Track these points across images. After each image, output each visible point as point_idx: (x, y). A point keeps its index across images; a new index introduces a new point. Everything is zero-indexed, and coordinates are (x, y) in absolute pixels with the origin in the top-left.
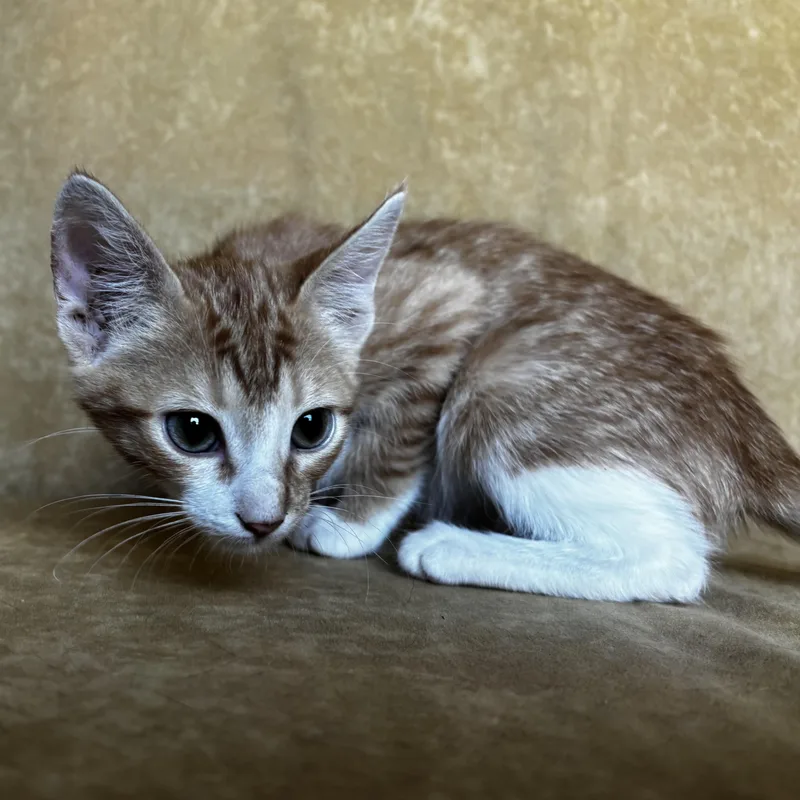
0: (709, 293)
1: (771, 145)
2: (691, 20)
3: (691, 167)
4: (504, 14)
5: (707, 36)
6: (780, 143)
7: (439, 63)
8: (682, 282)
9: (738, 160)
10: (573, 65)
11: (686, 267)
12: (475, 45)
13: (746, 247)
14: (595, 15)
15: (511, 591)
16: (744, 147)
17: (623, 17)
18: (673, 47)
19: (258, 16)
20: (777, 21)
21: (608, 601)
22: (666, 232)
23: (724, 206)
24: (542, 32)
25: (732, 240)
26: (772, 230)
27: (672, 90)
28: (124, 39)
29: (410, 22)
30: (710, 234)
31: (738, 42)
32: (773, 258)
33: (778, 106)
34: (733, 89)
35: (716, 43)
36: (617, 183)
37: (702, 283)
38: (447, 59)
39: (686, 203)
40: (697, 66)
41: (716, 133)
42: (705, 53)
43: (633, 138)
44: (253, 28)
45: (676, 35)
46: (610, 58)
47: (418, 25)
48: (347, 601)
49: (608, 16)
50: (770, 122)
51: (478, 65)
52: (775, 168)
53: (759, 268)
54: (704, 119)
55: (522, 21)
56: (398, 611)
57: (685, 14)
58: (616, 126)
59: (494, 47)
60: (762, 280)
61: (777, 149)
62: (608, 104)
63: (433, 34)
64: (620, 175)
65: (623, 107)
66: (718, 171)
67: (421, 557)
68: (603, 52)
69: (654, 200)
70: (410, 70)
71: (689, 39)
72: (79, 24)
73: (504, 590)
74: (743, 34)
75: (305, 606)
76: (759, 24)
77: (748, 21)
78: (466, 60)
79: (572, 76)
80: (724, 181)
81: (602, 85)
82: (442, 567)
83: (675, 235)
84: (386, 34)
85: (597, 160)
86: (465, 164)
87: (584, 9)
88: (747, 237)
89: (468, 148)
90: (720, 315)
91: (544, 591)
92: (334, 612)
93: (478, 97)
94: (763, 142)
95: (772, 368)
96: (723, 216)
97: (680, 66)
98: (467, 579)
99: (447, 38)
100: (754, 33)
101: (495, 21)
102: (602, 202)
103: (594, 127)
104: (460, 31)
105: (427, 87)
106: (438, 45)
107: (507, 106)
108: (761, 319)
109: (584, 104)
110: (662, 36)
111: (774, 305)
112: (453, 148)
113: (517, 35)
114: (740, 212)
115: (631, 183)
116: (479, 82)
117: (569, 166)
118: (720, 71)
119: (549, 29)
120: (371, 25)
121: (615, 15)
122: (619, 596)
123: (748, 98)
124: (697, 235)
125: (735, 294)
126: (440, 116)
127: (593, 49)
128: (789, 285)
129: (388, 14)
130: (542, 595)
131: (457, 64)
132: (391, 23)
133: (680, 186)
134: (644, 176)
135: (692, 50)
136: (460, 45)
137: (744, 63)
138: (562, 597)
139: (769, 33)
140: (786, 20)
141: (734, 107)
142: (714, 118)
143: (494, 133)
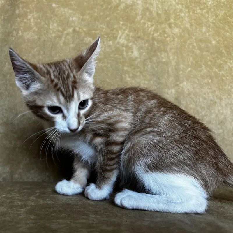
0: (206, 116)
1: (221, 73)
2: (195, 39)
3: (198, 80)
4: (143, 39)
5: (200, 43)
6: (223, 72)
7: (125, 53)
8: (198, 112)
9: (211, 78)
10: (163, 53)
11: (199, 108)
12: (135, 48)
13: (216, 102)
14: (168, 39)
15: (148, 211)
16: (213, 74)
17: (176, 39)
18: (191, 47)
19: (73, 42)
20: (220, 38)
21: (177, 213)
22: (192, 99)
23: (209, 91)
24: (153, 44)
25: (211, 100)
26: (223, 97)
27: (191, 59)
28: (35, 50)
29: (116, 42)
30: (205, 99)
31: (209, 45)
32: (224, 105)
33: (222, 62)
34: (208, 58)
35: (203, 45)
36: (177, 85)
37: (203, 113)
38: (127, 52)
39: (198, 90)
40: (198, 52)
41: (205, 70)
42: (200, 48)
43: (181, 72)
44: (72, 45)
45: (191, 44)
46: (173, 50)
47: (118, 43)
48: (98, 216)
49: (172, 39)
50: (220, 67)
51: (136, 54)
52: (222, 79)
53: (220, 108)
54: (201, 67)
55: (148, 41)
56: (113, 220)
57: (194, 38)
58: (176, 69)
59: (140, 48)
60: (221, 111)
61: (223, 74)
62: (173, 63)
63: (123, 45)
64: (178, 83)
65: (178, 64)
66: (206, 81)
67: (121, 200)
68: (171, 49)
69: (188, 89)
70: (117, 56)
71: (195, 44)
72: (23, 46)
73: (146, 210)
74: (210, 42)
75: (85, 219)
76: (215, 40)
77: (211, 39)
78: (132, 52)
79: (163, 56)
80: (208, 84)
81: (171, 58)
82: (127, 204)
83: (195, 99)
84: (109, 46)
85: (171, 79)
86: (133, 81)
87: (165, 37)
88: (216, 100)
89: (134, 77)
90: (210, 122)
91: (158, 210)
92: (93, 221)
93: (136, 62)
94: (218, 72)
95: (226, 137)
96: (208, 94)
97: (193, 52)
98: (135, 207)
99: (127, 46)
100: (214, 42)
101: (140, 42)
102: (173, 91)
103: (170, 69)
104: (130, 44)
105: (121, 60)
106: (124, 48)
107: (144, 65)
108: (222, 123)
109: (167, 63)
110: (188, 44)
111: (225, 118)
112: (129, 77)
113: (147, 45)
114: (213, 92)
115: (181, 85)
116: (137, 58)
117: (163, 81)
118: (205, 53)
119: (156, 43)
120: (105, 43)
121: (174, 38)
122: (181, 212)
123: (213, 60)
124: (201, 99)
125: (213, 116)
126: (125, 68)
127: (168, 48)
128: (229, 113)
129: (110, 41)
130: (157, 211)
131: (130, 53)
132: (111, 43)
133: (195, 85)
134: (185, 83)
135: (196, 47)
136: (131, 48)
137: (211, 51)
138: (164, 212)
139: (218, 42)
140: (223, 38)
141: (209, 63)
142: (204, 66)
143: (141, 73)
